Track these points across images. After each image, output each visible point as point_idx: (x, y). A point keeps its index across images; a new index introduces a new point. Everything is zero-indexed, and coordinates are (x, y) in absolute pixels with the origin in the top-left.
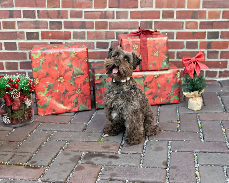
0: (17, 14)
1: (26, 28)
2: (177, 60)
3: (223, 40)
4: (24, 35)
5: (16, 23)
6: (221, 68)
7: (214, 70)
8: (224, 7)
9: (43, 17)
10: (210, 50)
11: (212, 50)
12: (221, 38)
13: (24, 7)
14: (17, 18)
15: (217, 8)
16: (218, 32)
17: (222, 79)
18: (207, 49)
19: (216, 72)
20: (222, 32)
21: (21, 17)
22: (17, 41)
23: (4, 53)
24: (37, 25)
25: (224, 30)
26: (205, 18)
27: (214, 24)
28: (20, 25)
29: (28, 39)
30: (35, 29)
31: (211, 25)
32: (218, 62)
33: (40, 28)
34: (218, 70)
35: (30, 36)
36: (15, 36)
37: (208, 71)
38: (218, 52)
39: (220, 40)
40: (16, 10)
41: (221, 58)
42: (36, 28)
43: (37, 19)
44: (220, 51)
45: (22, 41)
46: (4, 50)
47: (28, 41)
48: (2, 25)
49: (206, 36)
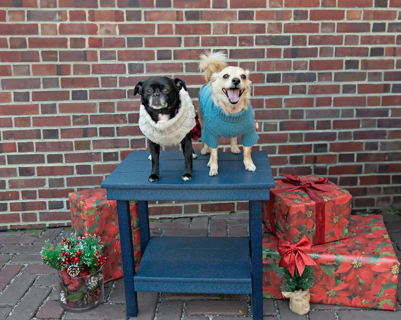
0: (93, 132)
1: (103, 148)
3: (331, 153)
4: (100, 156)
5: (91, 142)
9: (123, 135)
12: (330, 151)
13: (101, 123)
14: (92, 136)
16: (327, 144)
18: (314, 163)
20: (330, 144)
21: (97, 136)
22: (92, 164)
23: (76, 178)
24: (116, 144)
25: (333, 142)
26: (313, 129)
28: (96, 144)
29: (105, 160)
30: (114, 149)
33: (120, 147)
35: (108, 157)
36: (90, 157)
39: (329, 153)
40: (91, 128)
42: (115, 147)
43: (116, 137)
45: (97, 163)
46: (76, 175)
47: (105, 163)
48: (74, 145)
49: (313, 149)
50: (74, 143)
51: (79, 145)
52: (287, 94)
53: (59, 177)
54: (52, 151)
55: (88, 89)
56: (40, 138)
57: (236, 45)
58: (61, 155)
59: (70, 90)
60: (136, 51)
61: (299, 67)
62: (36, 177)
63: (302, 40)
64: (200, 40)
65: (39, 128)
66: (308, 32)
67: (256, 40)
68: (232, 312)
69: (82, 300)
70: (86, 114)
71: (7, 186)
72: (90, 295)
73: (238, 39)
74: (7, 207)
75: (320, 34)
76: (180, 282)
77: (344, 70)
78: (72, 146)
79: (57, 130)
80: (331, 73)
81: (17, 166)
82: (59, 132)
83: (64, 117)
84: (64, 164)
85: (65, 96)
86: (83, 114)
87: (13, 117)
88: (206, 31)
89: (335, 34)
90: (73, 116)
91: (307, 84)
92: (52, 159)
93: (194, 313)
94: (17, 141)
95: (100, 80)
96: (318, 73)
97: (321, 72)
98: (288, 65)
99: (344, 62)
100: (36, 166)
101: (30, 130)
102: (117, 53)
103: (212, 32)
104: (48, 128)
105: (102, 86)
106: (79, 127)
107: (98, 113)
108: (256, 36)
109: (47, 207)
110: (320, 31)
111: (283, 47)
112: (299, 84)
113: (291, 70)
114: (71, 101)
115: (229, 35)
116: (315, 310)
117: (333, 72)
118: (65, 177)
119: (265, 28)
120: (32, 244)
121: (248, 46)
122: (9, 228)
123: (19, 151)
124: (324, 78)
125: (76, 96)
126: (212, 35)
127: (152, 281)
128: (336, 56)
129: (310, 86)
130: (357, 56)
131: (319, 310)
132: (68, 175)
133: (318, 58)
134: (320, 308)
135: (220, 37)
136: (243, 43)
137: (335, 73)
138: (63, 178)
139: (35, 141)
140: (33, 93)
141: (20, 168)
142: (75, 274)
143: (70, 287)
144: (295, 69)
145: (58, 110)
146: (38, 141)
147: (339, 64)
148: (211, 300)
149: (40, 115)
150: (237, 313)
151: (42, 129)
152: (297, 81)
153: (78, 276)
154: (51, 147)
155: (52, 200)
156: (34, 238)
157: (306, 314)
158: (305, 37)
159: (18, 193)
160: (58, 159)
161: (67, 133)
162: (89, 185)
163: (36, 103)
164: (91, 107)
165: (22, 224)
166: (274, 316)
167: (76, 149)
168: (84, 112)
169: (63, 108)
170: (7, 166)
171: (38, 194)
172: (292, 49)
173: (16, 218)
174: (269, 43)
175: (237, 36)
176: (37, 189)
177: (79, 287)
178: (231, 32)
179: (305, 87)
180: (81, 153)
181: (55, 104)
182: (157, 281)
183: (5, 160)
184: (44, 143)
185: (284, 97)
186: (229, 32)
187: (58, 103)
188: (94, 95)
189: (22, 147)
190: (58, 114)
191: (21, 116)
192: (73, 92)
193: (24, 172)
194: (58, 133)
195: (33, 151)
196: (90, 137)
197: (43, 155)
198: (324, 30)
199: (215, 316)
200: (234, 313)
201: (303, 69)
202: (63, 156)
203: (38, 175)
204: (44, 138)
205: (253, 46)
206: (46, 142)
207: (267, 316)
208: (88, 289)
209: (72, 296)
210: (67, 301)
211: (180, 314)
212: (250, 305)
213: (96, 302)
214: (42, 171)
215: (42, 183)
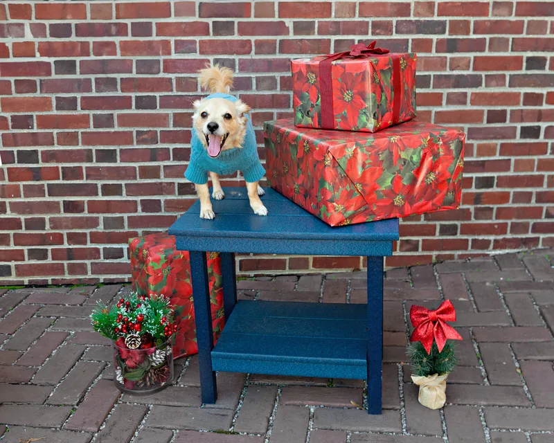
0: (164, 154)
1: (178, 176)
2: (425, 223)
3: (499, 190)
4: (174, 187)
5: (162, 168)
6: (496, 234)
7: (486, 238)
8: (504, 138)
10: (479, 206)
11: (482, 206)
12: (497, 186)
13: (175, 143)
14: (163, 160)
15: (492, 139)
16: (493, 178)
17: (498, 252)
18: (475, 204)
19: (489, 241)
20: (498, 177)
21: (169, 159)
22: (162, 198)
23: (141, 217)
25: (502, 174)
26: (472, 155)
27: (486, 164)
28: (167, 171)
29: (180, 194)
31: (481, 166)
32: (492, 225)
34: (492, 238)
35: (184, 189)
36: (160, 189)
37: (476, 239)
38: (492, 209)
39: (495, 189)
40: (161, 148)
41: (497, 218)
44: (495, 207)
45: (170, 197)
46: (140, 213)
47: (180, 198)
48: (138, 172)
49: (474, 184)
50: (137, 169)
51: (145, 172)
52: (440, 104)
53: (118, 215)
54: (108, 179)
55: (157, 95)
56: (91, 161)
57: (367, 33)
58: (121, 185)
59: (133, 95)
60: (224, 41)
61: (458, 66)
62: (86, 214)
63: (463, 27)
64: (316, 26)
65: (90, 147)
66: (473, 15)
67: (396, 27)
68: (342, 402)
69: (144, 379)
70: (155, 129)
71: (48, 226)
72: (155, 374)
73: (370, 24)
74: (47, 255)
75: (491, 18)
76: (272, 360)
77: (524, 71)
78: (136, 173)
79: (115, 150)
80: (504, 76)
81: (60, 199)
82: (118, 153)
83: (124, 132)
84: (124, 198)
85: (126, 103)
86: (151, 129)
87: (55, 131)
88: (325, 13)
89: (513, 18)
90: (137, 131)
91: (469, 91)
92: (107, 190)
93: (291, 402)
94: (60, 165)
95: (174, 82)
96: (486, 76)
97: (489, 73)
98: (442, 64)
99: (524, 60)
100: (86, 199)
101: (78, 150)
102: (198, 44)
103: (333, 14)
104: (102, 148)
105: (178, 91)
106: (144, 146)
107: (171, 128)
108: (397, 21)
109: (102, 256)
110: (490, 13)
111: (435, 37)
112: (456, 90)
113: (445, 70)
114: (133, 111)
115: (357, 19)
116: (454, 404)
117: (508, 73)
118: (125, 216)
119: (410, 10)
120: (81, 305)
121: (384, 35)
122: (50, 283)
123: (63, 179)
124: (494, 83)
125: (141, 103)
126: (333, 19)
127: (235, 358)
128: (512, 50)
129: (472, 94)
130: (543, 50)
131: (459, 405)
132: (130, 212)
133: (487, 53)
134: (461, 403)
135: (344, 22)
136: (378, 31)
137: (510, 75)
138: (123, 217)
139: (84, 165)
140: (83, 98)
141: (64, 201)
142: (135, 345)
143: (129, 363)
144: (452, 69)
145: (116, 122)
146: (89, 165)
147: (516, 62)
148: (316, 386)
149: (92, 129)
150: (347, 405)
151: (94, 148)
152: (455, 87)
153: (139, 348)
154: (107, 174)
155: (108, 246)
156: (83, 298)
157: (440, 409)
158: (468, 22)
159: (61, 235)
160: (116, 190)
161: (129, 155)
162: (158, 227)
163: (86, 112)
164: (162, 120)
165: (68, 278)
166: (397, 410)
167: (141, 178)
168: (152, 126)
169: (124, 120)
170: (47, 199)
171: (88, 238)
172: (448, 40)
173: (59, 269)
174: (415, 31)
175: (370, 20)
176: (88, 231)
177: (141, 362)
178: (361, 15)
179: (465, 94)
180: (148, 183)
181: (112, 115)
182: (241, 358)
183: (44, 190)
184: (97, 169)
185: (435, 109)
186: (357, 15)
187: (116, 113)
188: (166, 102)
189: (68, 173)
190: (117, 129)
191: (66, 130)
192: (137, 98)
193: (70, 207)
194: (116, 155)
195: (83, 179)
196: (159, 161)
197: (96, 184)
198: (496, 12)
199: (318, 407)
200: (343, 405)
201: (463, 69)
202: (124, 186)
203: (89, 212)
204: (97, 161)
205: (392, 34)
206: (100, 167)
207: (387, 409)
208: (152, 366)
209: (132, 374)
210: (125, 380)
211: (272, 403)
212: (366, 395)
213: (163, 384)
214: (94, 207)
215: (94, 223)
